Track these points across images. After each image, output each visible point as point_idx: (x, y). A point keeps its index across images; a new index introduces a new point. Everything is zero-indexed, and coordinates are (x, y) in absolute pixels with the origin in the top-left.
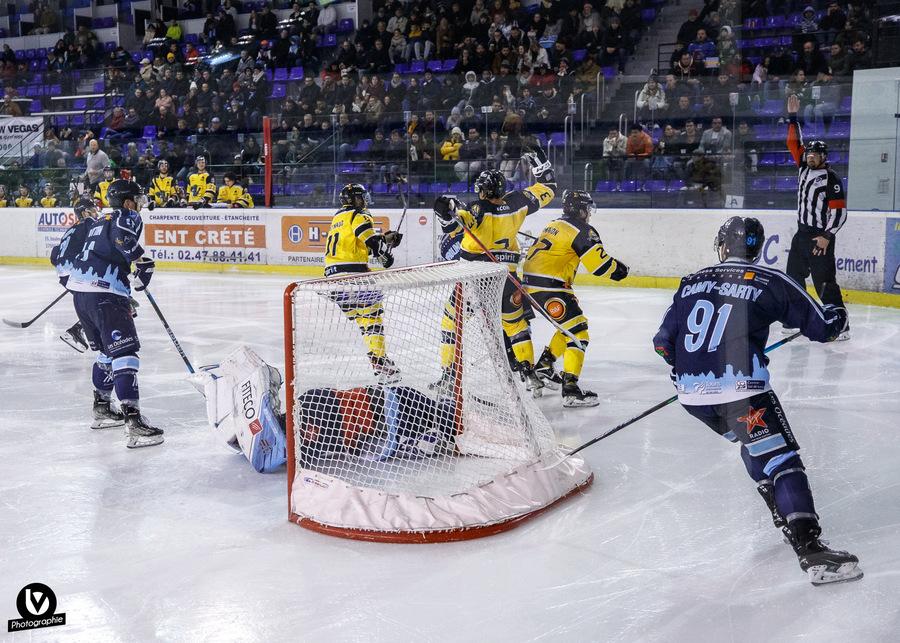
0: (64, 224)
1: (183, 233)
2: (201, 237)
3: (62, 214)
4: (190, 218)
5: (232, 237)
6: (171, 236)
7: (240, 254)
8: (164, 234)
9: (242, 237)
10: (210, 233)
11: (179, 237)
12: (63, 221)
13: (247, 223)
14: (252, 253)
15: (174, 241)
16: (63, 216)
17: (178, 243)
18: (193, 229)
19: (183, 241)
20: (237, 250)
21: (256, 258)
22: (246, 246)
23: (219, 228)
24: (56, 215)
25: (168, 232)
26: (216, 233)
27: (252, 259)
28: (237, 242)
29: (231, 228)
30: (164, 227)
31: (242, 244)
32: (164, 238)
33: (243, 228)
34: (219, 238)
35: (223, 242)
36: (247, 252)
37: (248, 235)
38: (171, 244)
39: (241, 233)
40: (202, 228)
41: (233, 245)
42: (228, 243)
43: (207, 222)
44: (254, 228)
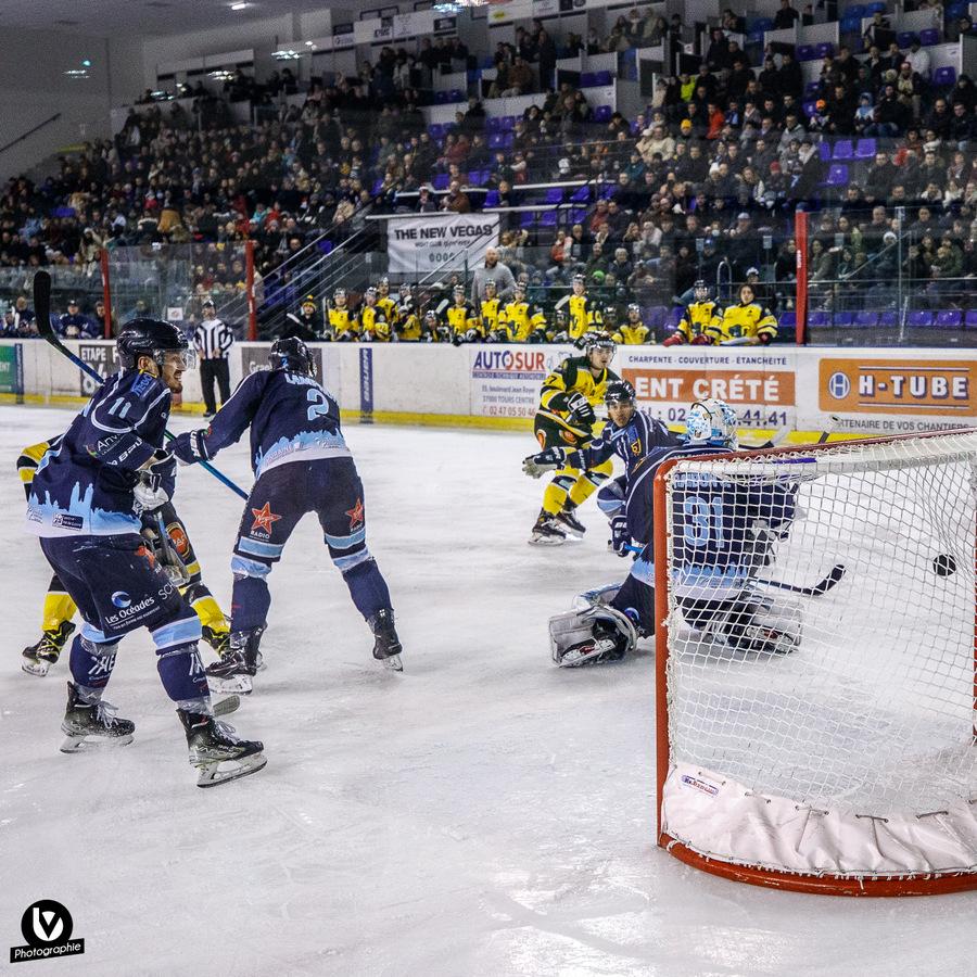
0: (509, 368)
1: (677, 382)
2: (702, 389)
3: (507, 353)
4: (686, 360)
5: (747, 389)
6: (659, 387)
7: (757, 414)
8: (649, 384)
9: (760, 390)
10: (715, 382)
11: (669, 388)
12: (508, 364)
13: (768, 368)
14: (775, 414)
15: (663, 394)
16: (508, 356)
17: (669, 397)
18: (689, 377)
19: (676, 394)
20: (754, 408)
21: (780, 420)
22: (766, 403)
23: (728, 375)
24: (498, 354)
25: (654, 381)
26: (723, 383)
27: (775, 422)
28: (754, 396)
29: (744, 375)
30: (649, 374)
31: (761, 400)
32: (649, 390)
33: (763, 376)
34: (727, 391)
35: (733, 396)
36: (768, 411)
37: (770, 386)
38: (658, 398)
39: (759, 383)
40: (702, 374)
41: (747, 400)
42: (741, 397)
43: (711, 367)
44: (778, 375)
